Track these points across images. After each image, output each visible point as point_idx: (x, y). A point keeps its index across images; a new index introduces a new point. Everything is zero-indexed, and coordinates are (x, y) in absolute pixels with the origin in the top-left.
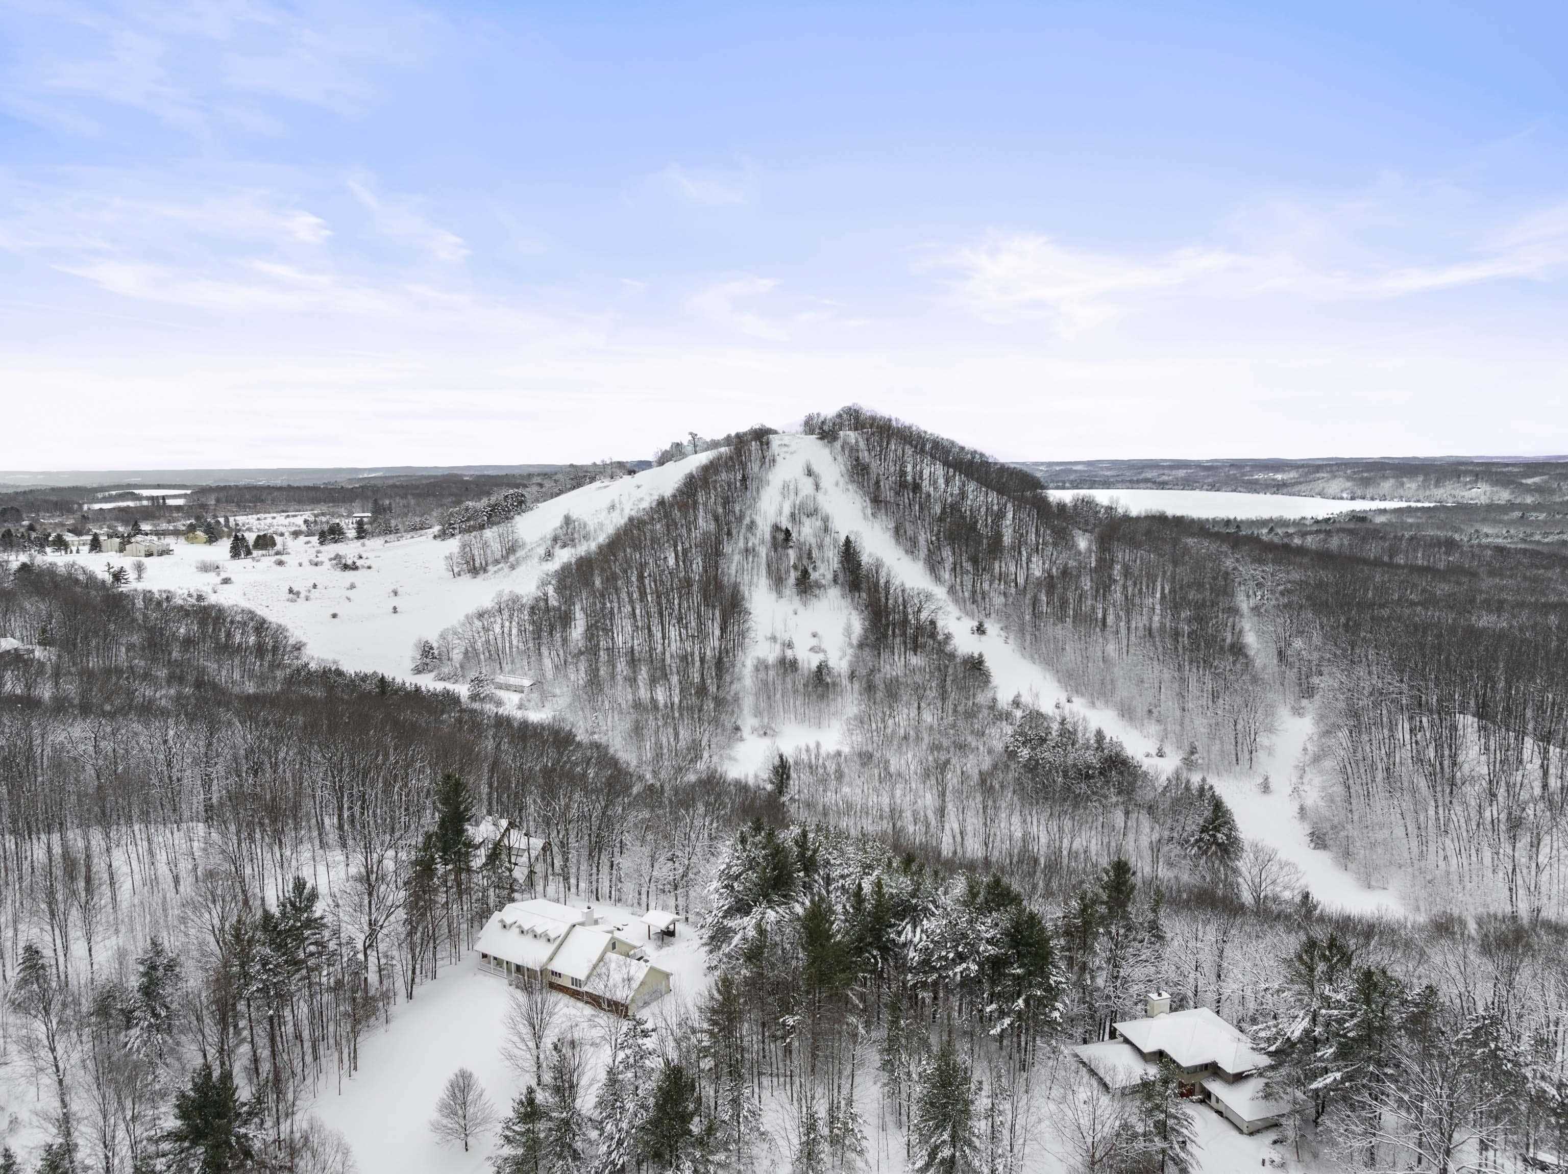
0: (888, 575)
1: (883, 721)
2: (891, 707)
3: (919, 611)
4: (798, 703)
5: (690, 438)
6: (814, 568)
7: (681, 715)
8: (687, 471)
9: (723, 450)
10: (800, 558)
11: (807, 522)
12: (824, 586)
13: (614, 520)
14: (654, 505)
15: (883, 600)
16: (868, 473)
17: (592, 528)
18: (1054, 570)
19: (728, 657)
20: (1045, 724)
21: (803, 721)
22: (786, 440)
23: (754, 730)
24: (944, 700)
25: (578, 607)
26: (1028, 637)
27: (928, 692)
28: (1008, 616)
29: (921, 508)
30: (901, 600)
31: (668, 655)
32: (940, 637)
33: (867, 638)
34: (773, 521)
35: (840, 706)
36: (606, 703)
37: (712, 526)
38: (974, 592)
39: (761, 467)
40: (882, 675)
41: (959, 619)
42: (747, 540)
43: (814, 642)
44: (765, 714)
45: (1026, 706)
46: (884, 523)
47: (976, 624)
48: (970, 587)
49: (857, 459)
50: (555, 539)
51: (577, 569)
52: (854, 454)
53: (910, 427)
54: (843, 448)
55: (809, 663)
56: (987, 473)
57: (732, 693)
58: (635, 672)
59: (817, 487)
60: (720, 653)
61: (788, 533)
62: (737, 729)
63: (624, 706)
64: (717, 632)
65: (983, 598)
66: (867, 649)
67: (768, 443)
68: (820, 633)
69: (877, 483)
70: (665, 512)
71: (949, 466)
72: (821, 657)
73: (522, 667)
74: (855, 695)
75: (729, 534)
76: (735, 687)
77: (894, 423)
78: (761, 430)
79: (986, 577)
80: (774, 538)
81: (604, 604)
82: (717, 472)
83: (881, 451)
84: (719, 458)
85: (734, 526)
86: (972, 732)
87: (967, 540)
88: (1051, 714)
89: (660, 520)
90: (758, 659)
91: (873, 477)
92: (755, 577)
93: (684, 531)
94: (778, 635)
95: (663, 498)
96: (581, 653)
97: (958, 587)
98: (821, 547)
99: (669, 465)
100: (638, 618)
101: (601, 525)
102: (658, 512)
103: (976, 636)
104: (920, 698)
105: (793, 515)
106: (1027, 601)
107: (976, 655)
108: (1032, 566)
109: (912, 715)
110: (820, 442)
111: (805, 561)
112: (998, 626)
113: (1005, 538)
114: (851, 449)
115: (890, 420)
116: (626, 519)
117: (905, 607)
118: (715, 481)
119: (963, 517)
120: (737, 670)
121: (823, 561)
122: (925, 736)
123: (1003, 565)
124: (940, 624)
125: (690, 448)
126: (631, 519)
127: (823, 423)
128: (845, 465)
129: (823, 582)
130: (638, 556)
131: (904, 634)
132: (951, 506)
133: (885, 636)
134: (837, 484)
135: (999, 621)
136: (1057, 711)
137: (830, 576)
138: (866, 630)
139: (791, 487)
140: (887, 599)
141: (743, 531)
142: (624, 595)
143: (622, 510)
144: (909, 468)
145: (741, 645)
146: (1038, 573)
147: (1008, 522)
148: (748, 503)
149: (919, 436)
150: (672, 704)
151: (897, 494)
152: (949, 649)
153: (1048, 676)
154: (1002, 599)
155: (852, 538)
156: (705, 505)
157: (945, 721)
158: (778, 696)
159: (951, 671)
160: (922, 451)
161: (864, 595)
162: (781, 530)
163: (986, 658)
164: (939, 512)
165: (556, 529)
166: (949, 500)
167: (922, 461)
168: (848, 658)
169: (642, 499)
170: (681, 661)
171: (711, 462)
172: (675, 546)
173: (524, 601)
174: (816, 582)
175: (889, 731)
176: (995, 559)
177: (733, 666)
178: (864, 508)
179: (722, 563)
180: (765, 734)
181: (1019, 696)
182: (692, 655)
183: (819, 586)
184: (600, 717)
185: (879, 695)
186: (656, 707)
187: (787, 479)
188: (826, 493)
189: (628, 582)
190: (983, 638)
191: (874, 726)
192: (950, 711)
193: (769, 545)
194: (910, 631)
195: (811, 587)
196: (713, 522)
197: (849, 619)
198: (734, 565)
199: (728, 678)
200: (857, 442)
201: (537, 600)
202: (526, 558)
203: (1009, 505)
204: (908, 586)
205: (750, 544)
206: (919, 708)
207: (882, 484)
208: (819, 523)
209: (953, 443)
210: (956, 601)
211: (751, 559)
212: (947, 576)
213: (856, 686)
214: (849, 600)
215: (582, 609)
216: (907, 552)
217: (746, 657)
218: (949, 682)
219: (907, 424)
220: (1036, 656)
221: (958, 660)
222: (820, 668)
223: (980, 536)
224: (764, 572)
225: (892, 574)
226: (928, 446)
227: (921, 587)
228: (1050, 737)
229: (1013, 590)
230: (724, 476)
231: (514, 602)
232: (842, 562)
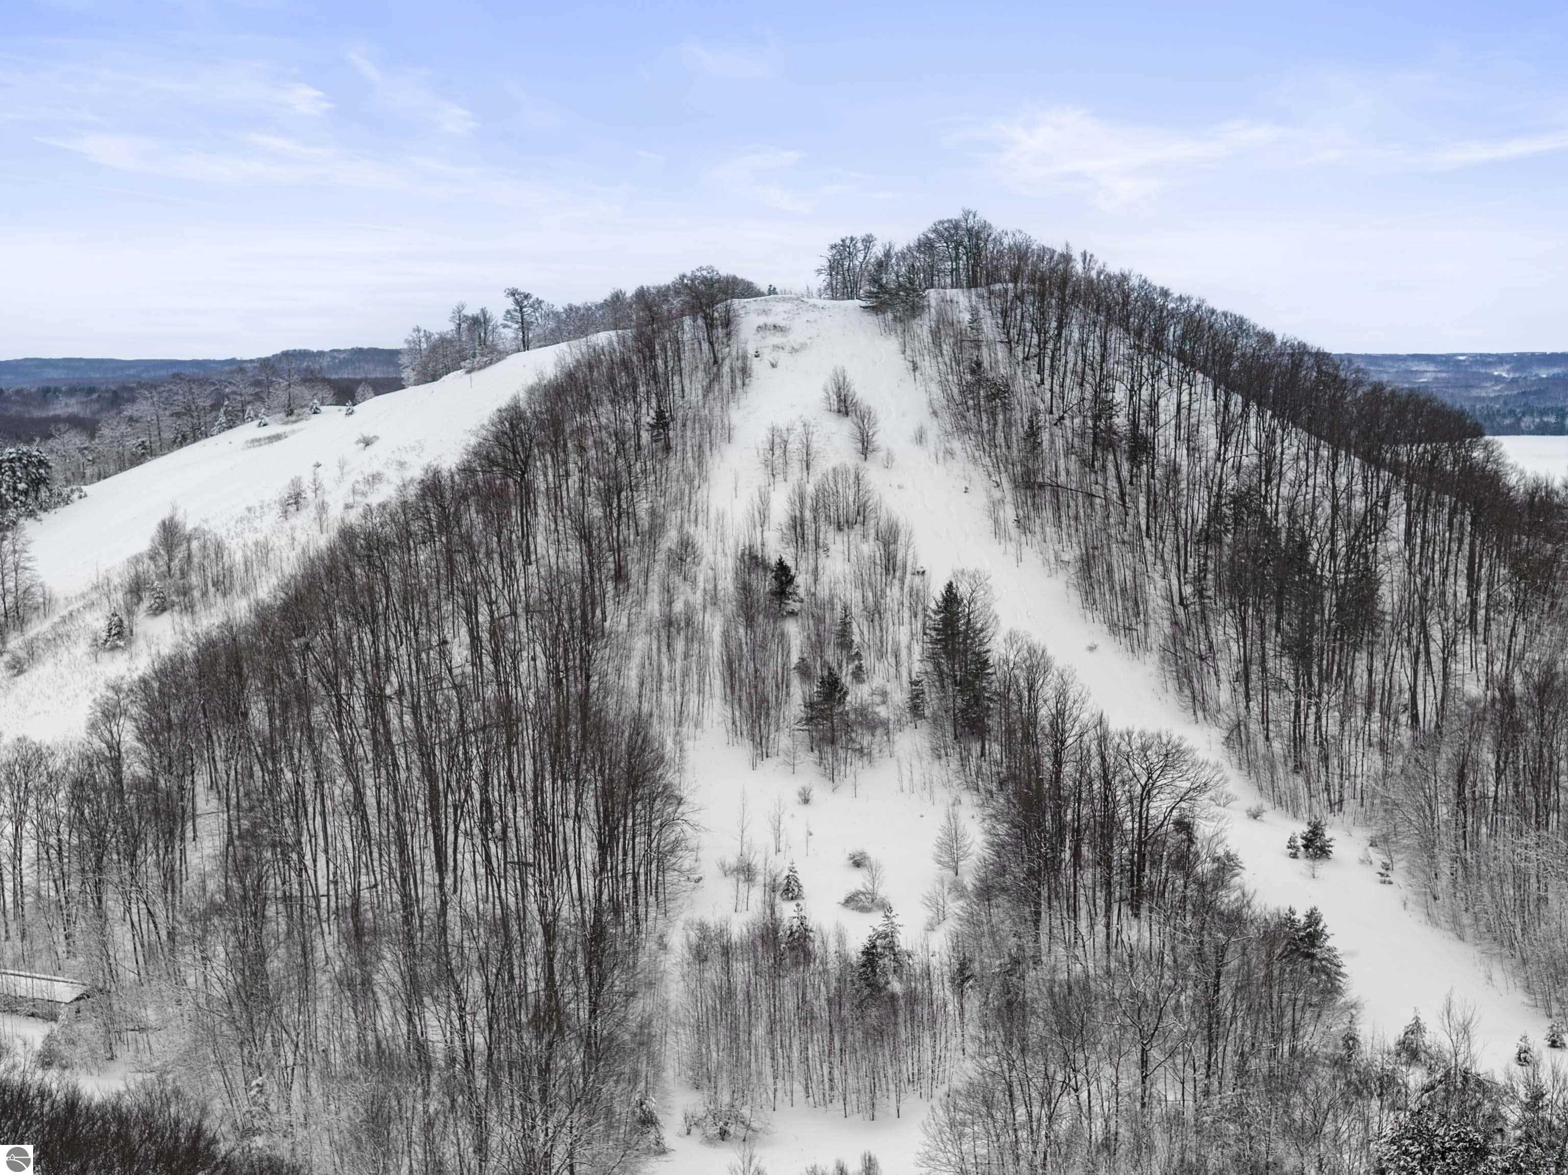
0: (1061, 695)
1: (1047, 1099)
2: (1068, 1062)
3: (1147, 794)
4: (813, 1050)
5: (510, 304)
6: (858, 675)
7: (496, 1083)
8: (504, 402)
9: (603, 338)
10: (817, 645)
11: (836, 543)
12: (884, 724)
13: (301, 538)
14: (412, 492)
15: (1048, 763)
16: (1006, 408)
17: (239, 557)
18: (1517, 679)
19: (619, 923)
20: (1487, 1106)
21: (827, 1101)
22: (779, 313)
23: (692, 1124)
24: (1211, 1040)
25: (202, 781)
26: (1445, 867)
27: (1170, 1020)
28: (1391, 807)
29: (1152, 504)
30: (1095, 763)
31: (452, 915)
32: (1205, 868)
33: (1002, 871)
34: (743, 541)
35: (927, 1056)
36: (288, 1048)
37: (573, 557)
38: (1298, 741)
39: (708, 390)
40: (1043, 973)
41: (1255, 815)
42: (668, 592)
43: (857, 881)
44: (724, 1081)
45: (1439, 1057)
46: (1052, 547)
47: (1301, 828)
48: (1287, 725)
49: (977, 367)
50: (136, 589)
51: (201, 675)
52: (969, 353)
53: (1124, 278)
54: (936, 334)
55: (841, 939)
56: (1336, 404)
57: (633, 1026)
58: (363, 963)
59: (866, 446)
60: (598, 912)
61: (783, 575)
62: (648, 1121)
63: (337, 1059)
64: (590, 853)
65: (1325, 759)
66: (1002, 900)
67: (727, 323)
68: (874, 854)
69: (1033, 433)
70: (444, 516)
71: (1230, 388)
72: (875, 921)
73: (51, 949)
74: (972, 1029)
75: (620, 575)
76: (640, 1006)
77: (1078, 267)
78: (709, 283)
79: (1332, 698)
80: (745, 589)
81: (276, 773)
82: (586, 404)
83: (1042, 345)
84: (592, 362)
85: (633, 553)
86: (1287, 1129)
87: (1280, 594)
88: (1501, 1079)
89: (429, 537)
90: (703, 928)
91: (1021, 416)
92: (694, 699)
93: (496, 571)
94: (758, 862)
95: (437, 473)
96: (215, 909)
97: (1254, 727)
98: (875, 613)
99: (454, 381)
100: (372, 812)
101: (264, 550)
102: (424, 514)
103: (1302, 864)
104: (1146, 1039)
105: (797, 525)
106: (1442, 768)
107: (1301, 917)
108: (1458, 667)
109: (1125, 1084)
110: (871, 320)
111: (831, 655)
112: (1362, 835)
113: (1384, 590)
114: (959, 342)
115: (1066, 258)
116: (334, 534)
117: (1107, 783)
118: (581, 430)
119: (1270, 532)
120: (643, 959)
121: (881, 655)
122: (1160, 1140)
123: (1378, 665)
124: (1203, 829)
125: (509, 334)
126: (347, 535)
127: (881, 265)
128: (943, 384)
129: (883, 712)
130: (367, 639)
131: (1105, 861)
132: (1238, 500)
133: (1053, 866)
134: (920, 438)
135: (1367, 821)
136: (1519, 1072)
137: (900, 696)
138: (999, 848)
139: (794, 446)
140: (1058, 762)
141: (659, 568)
142: (331, 749)
143: (323, 508)
144: (1120, 395)
145: (656, 889)
146: (1474, 688)
147: (1393, 547)
148: (674, 488)
149: (1148, 303)
150: (469, 1053)
151: (1088, 464)
152: (1227, 899)
153: (1498, 975)
154: (1376, 760)
155: (963, 590)
156: (555, 495)
157: (1215, 1100)
158: (760, 1031)
159: (1233, 962)
160: (1158, 344)
161: (996, 749)
162: (766, 567)
163: (1330, 923)
164: (1202, 515)
165: (137, 560)
166: (1232, 482)
167: (1156, 374)
168: (951, 925)
169: (376, 478)
170: (493, 932)
171: (571, 376)
172: (471, 612)
173: (57, 763)
174: (862, 711)
175: (1063, 1127)
176: (1356, 647)
177: (634, 947)
178: (996, 505)
179: (603, 658)
180: (723, 1134)
181: (1416, 1028)
182: (521, 918)
183: (872, 724)
184: (272, 1088)
185: (1037, 1028)
186: (424, 1059)
187: (782, 424)
188: (888, 463)
189: (340, 710)
190: (1323, 868)
191: (1021, 1111)
192: (1230, 1075)
193: (731, 608)
194: (1121, 853)
195: (848, 727)
196: (573, 545)
197: (952, 818)
198: (635, 662)
199: (618, 981)
200: (975, 319)
201: (89, 760)
202: (55, 640)
203: (1397, 499)
204: (1115, 725)
205: (678, 607)
206: (1144, 1063)
207: (1045, 436)
208: (870, 548)
209: (1240, 325)
210: (1248, 765)
211: (680, 646)
212: (1225, 696)
213: (973, 1003)
214: (955, 764)
215: (213, 785)
216: (1113, 627)
217: (670, 922)
218: (1226, 992)
219: (1114, 268)
220: (1466, 919)
221: (1252, 932)
222: (870, 954)
223: (1316, 581)
224: (718, 683)
225: (1072, 694)
226: (1172, 333)
227: (1151, 730)
228: (1497, 1142)
229: (1405, 735)
230: (606, 413)
231: (26, 767)
232: (933, 657)
